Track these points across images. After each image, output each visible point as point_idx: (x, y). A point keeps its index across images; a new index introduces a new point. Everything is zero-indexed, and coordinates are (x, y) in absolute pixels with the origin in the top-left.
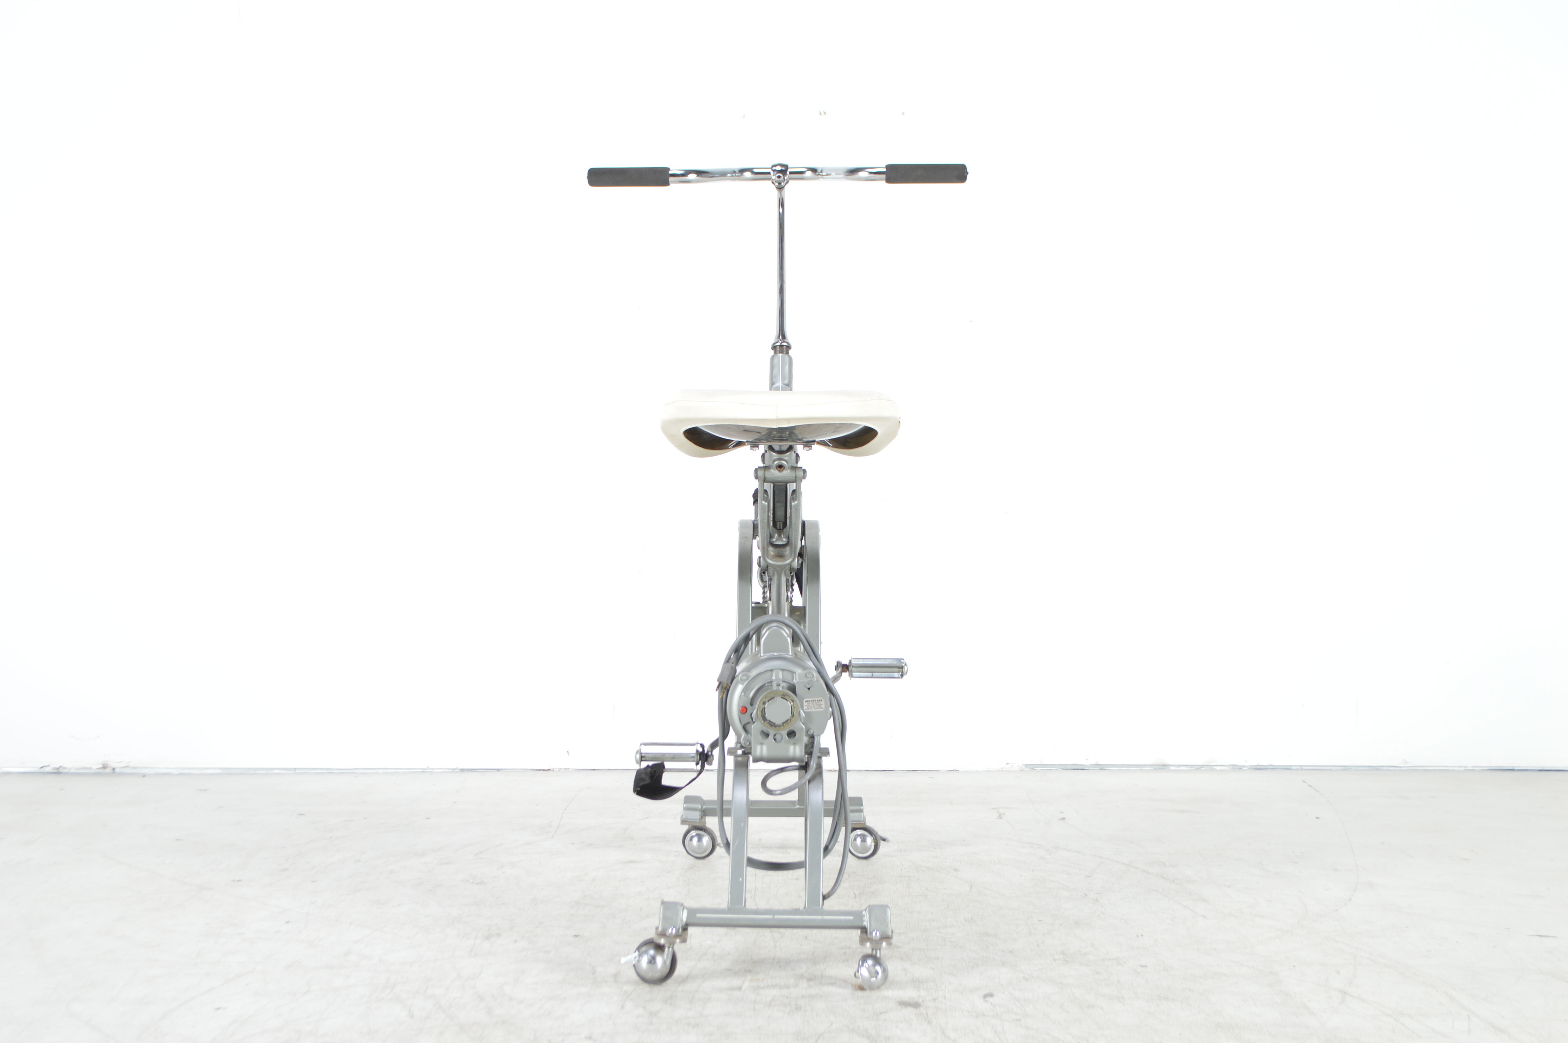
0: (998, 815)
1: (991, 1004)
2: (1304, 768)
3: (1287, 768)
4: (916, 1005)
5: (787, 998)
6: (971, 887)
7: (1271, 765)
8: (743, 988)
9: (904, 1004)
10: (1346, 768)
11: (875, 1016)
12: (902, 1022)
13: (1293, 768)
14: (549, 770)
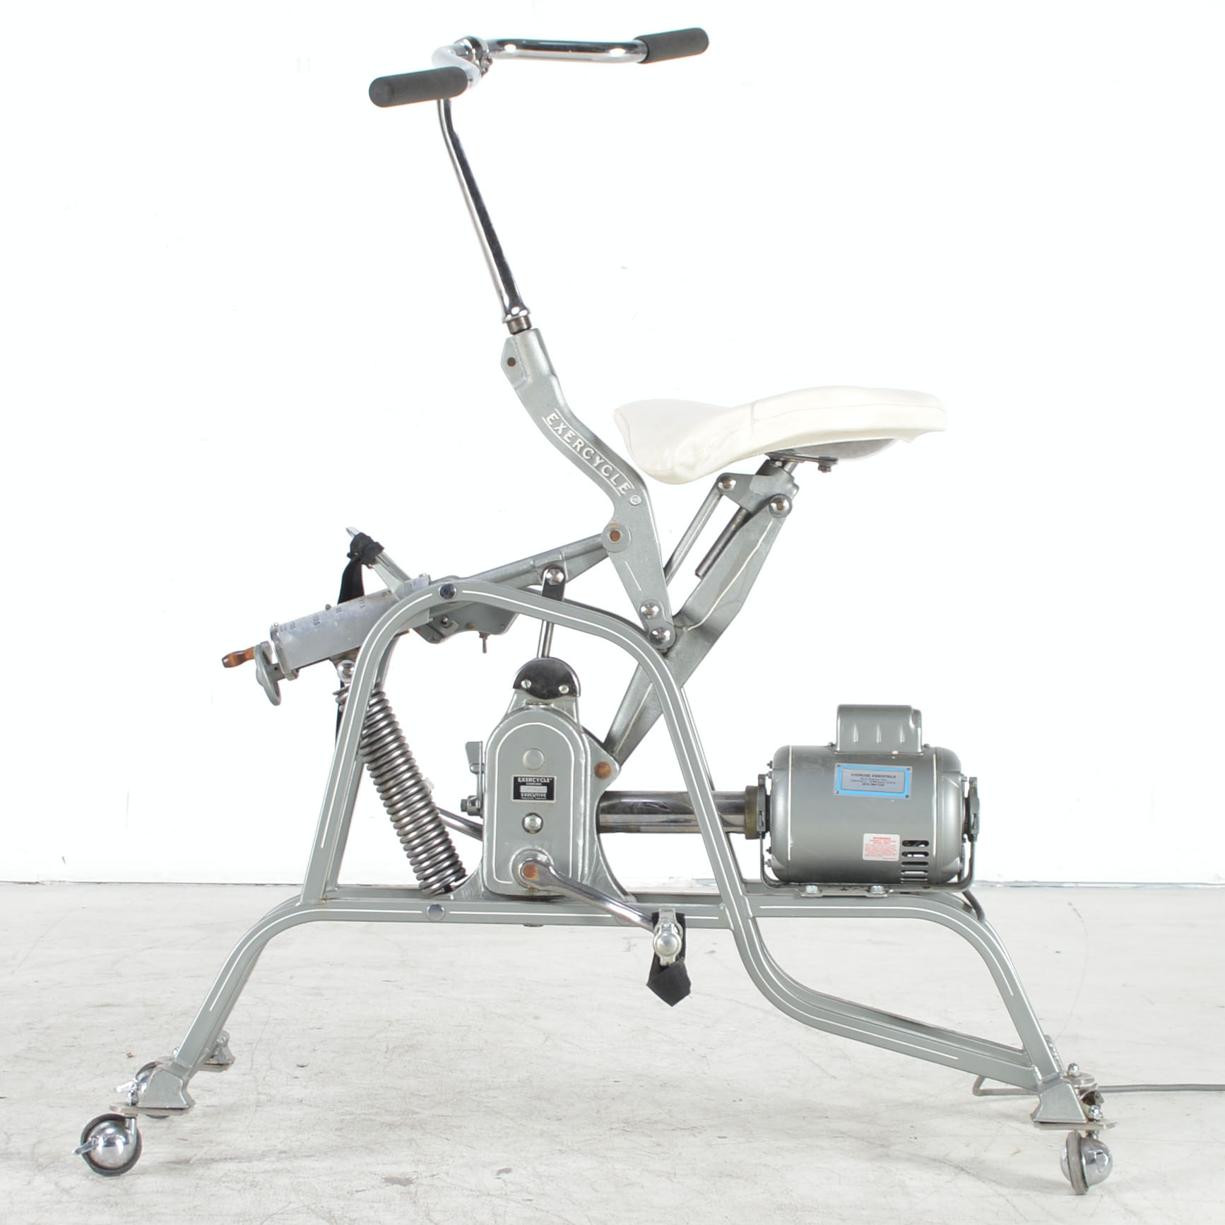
0: (627, 947)
1: (504, 1181)
2: (1080, 885)
3: (1057, 886)
4: (406, 1182)
5: (244, 1172)
6: (546, 1039)
7: (1034, 882)
8: (191, 1162)
9: (391, 1180)
10: (1138, 886)
11: (349, 1195)
12: (379, 1202)
13: (1065, 885)
14: (37, 883)
